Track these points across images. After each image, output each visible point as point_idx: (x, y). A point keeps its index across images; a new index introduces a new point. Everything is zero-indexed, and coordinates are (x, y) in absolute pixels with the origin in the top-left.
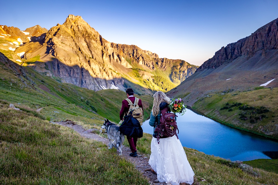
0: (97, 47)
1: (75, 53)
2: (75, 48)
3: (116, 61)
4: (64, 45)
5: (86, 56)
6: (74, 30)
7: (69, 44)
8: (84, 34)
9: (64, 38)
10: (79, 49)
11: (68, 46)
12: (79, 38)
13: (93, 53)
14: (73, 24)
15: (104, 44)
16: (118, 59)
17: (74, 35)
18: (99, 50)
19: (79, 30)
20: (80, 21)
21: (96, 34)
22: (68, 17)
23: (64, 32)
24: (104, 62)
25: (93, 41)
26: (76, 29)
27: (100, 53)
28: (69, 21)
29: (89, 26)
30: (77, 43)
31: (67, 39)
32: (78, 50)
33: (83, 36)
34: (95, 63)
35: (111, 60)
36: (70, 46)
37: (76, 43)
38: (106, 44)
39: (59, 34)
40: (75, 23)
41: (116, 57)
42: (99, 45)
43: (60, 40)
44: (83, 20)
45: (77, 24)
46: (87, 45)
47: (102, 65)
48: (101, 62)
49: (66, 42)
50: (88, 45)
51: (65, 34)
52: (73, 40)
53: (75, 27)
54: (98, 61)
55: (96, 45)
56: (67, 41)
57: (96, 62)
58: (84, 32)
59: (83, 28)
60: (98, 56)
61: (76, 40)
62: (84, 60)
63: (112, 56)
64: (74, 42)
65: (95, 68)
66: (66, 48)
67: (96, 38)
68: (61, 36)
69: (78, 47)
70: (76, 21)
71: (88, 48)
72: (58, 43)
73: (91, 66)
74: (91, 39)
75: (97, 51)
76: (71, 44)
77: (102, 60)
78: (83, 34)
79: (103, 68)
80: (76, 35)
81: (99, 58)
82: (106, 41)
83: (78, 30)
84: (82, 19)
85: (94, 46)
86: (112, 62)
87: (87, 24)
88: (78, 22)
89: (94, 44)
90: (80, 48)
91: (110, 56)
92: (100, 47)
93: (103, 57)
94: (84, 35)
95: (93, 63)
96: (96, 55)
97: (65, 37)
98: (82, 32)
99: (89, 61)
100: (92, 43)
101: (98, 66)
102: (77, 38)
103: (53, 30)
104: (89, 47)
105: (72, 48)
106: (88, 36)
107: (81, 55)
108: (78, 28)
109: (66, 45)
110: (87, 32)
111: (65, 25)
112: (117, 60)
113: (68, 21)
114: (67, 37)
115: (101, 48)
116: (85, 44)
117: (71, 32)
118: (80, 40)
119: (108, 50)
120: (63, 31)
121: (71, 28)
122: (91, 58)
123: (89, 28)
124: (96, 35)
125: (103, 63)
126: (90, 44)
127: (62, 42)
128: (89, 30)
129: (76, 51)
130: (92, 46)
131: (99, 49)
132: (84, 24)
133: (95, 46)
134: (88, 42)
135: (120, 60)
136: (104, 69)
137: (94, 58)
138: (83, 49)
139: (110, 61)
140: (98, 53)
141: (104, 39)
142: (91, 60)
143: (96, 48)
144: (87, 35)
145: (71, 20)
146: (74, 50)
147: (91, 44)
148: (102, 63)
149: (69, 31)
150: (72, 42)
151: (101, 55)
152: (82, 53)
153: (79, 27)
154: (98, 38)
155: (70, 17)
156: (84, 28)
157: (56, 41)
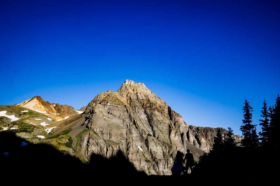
0: (162, 121)
1: (127, 127)
2: (128, 120)
3: (193, 144)
4: (111, 115)
5: (143, 132)
6: (130, 98)
7: (118, 115)
8: (145, 103)
9: (112, 107)
10: (134, 122)
11: (118, 118)
12: (136, 108)
13: (155, 129)
14: (131, 91)
15: (175, 119)
16: (196, 142)
17: (130, 104)
18: (165, 125)
19: (138, 99)
20: (141, 89)
21: (164, 105)
22: (125, 83)
23: (114, 99)
24: (172, 143)
25: (156, 112)
26: (134, 97)
27: (165, 128)
28: (126, 87)
29: (153, 95)
30: (132, 115)
31: (116, 108)
32: (132, 124)
33: (143, 106)
34: (156, 143)
35: (185, 142)
36: (121, 117)
37: (130, 114)
38: (178, 118)
39: (105, 100)
40: (133, 90)
41: (192, 138)
42: (165, 118)
43: (106, 108)
44: (146, 88)
45: (136, 92)
46: (147, 117)
47: (167, 147)
48: (166, 142)
49: (115, 112)
50: (148, 119)
51: (115, 101)
52: (127, 110)
53: (132, 95)
54: (162, 141)
55: (161, 118)
56: (116, 110)
57: (159, 142)
58: (145, 101)
59: (143, 97)
60: (163, 134)
61: (131, 110)
62: (139, 138)
63: (185, 135)
64: (128, 113)
65: (156, 151)
66: (113, 119)
67: (163, 110)
68: (109, 104)
69: (132, 119)
70: (136, 88)
71: (149, 122)
72: (102, 113)
73: (149, 148)
74: (154, 109)
75: (161, 127)
76: (122, 114)
77: (168, 140)
78: (143, 104)
79: (169, 151)
80: (132, 104)
81: (164, 136)
82: (178, 115)
83: (136, 98)
84: (145, 86)
85: (157, 119)
86: (185, 144)
87: (151, 92)
88: (138, 89)
89: (158, 116)
90: (136, 121)
91: (182, 135)
92: (168, 121)
93: (171, 136)
94: (145, 105)
95: (153, 143)
96: (159, 132)
97: (113, 105)
98: (142, 101)
99: (147, 140)
100: (155, 115)
101: (161, 148)
102: (134, 108)
103: (99, 97)
104: (150, 120)
105: (122, 120)
106: (150, 106)
107: (135, 130)
108: (137, 96)
109: (114, 116)
110: (149, 100)
111: (120, 93)
112: (194, 142)
113: (124, 87)
114: (117, 106)
115: (169, 123)
116: (143, 117)
117: (126, 101)
118: (137, 111)
119: (180, 127)
120: (112, 98)
121: (127, 96)
122: (150, 135)
123: (154, 98)
124: (162, 106)
125: (170, 144)
126: (151, 117)
127: (109, 112)
128: (152, 100)
129: (128, 124)
130: (154, 119)
131: (164, 123)
132: (146, 92)
133: (159, 119)
134: (149, 114)
135: (199, 143)
136: (171, 153)
137: (156, 136)
138: (140, 123)
139: (183, 143)
140: (162, 129)
141: (175, 112)
142: (150, 139)
143: (160, 122)
144: (148, 105)
145: (128, 86)
146: (124, 123)
147: (153, 116)
148: (168, 144)
149: (124, 100)
150: (124, 112)
151: (168, 133)
152: (137, 128)
153: (138, 94)
154: (166, 110)
155: (127, 83)
156: (146, 96)
157: (100, 110)
